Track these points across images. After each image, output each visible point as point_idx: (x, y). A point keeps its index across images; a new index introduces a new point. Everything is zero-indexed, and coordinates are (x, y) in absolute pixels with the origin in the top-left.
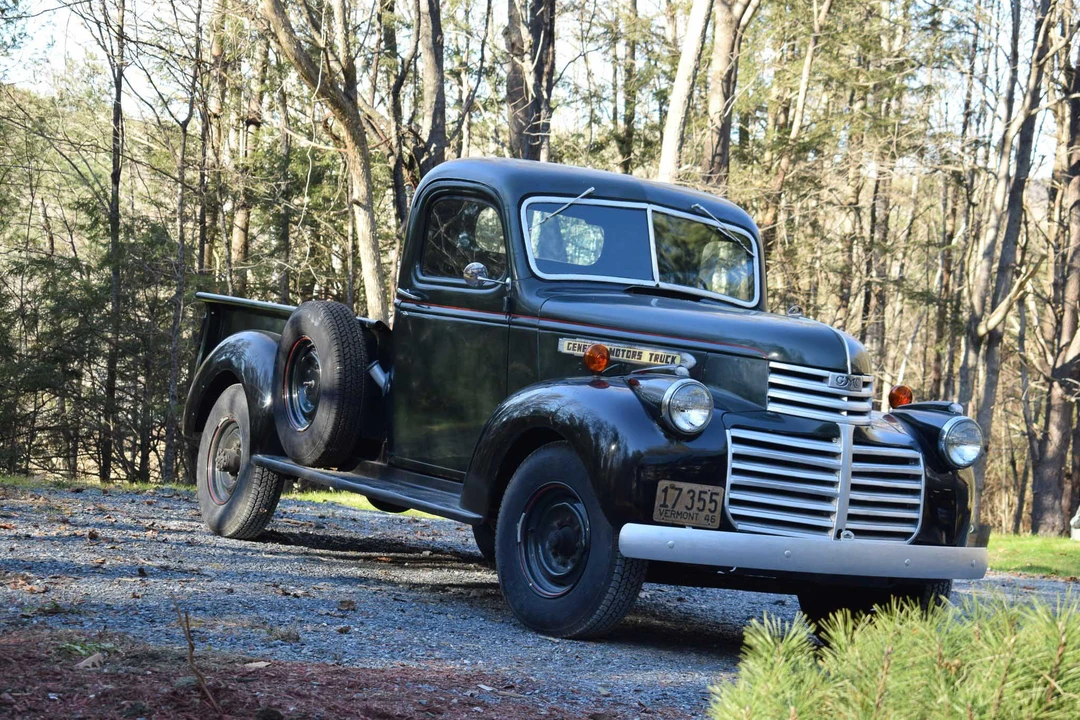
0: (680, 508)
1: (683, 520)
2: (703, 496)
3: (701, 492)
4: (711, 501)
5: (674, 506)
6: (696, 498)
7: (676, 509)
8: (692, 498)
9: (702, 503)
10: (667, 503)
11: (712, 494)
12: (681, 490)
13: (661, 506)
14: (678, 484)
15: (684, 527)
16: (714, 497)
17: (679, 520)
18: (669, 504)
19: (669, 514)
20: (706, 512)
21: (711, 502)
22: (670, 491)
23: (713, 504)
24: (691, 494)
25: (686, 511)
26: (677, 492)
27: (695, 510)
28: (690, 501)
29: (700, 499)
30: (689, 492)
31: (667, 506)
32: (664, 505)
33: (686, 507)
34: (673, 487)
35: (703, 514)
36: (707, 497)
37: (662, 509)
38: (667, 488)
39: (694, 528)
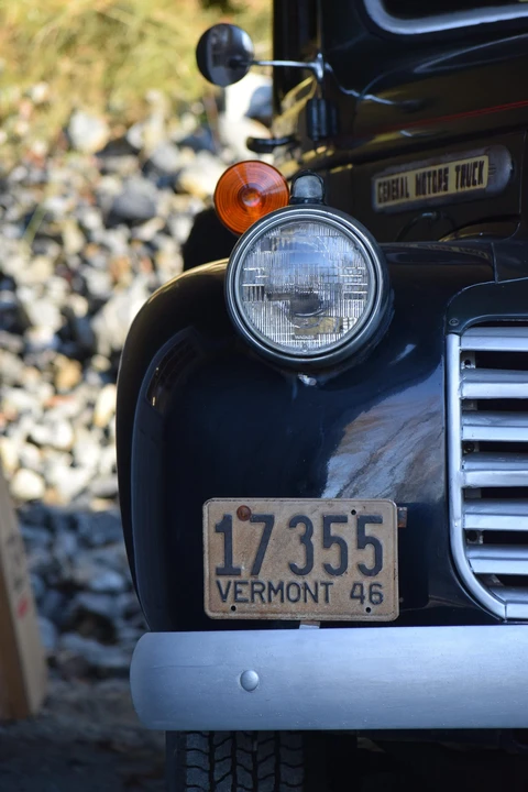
0: (274, 572)
1: (293, 607)
2: (335, 529)
3: (328, 521)
4: (362, 541)
5: (256, 570)
6: (316, 540)
7: (263, 577)
8: (305, 539)
9: (335, 549)
10: (235, 563)
11: (362, 522)
12: (268, 521)
13: (220, 572)
14: (258, 505)
15: (293, 625)
16: (369, 530)
17: (278, 608)
18: (243, 563)
19: (246, 591)
20: (353, 575)
21: (361, 544)
22: (238, 527)
23: (370, 549)
24: (301, 528)
25: (293, 578)
26: (259, 529)
27: (318, 574)
28: (301, 550)
29: (328, 540)
30: (293, 523)
31: (237, 572)
32: (228, 569)
33: (292, 568)
34: (244, 514)
35: (342, 584)
36: (347, 532)
37: (223, 581)
38: (227, 520)
39: (325, 625)
